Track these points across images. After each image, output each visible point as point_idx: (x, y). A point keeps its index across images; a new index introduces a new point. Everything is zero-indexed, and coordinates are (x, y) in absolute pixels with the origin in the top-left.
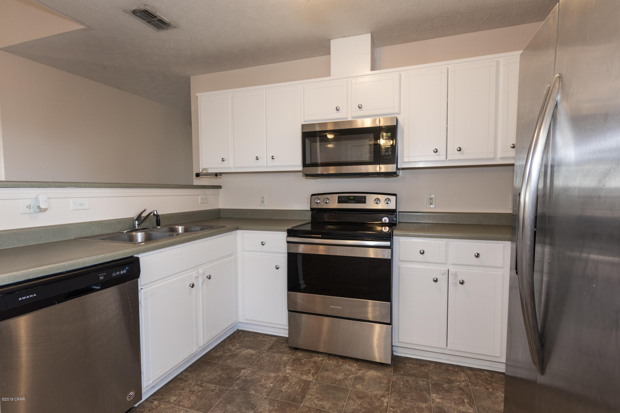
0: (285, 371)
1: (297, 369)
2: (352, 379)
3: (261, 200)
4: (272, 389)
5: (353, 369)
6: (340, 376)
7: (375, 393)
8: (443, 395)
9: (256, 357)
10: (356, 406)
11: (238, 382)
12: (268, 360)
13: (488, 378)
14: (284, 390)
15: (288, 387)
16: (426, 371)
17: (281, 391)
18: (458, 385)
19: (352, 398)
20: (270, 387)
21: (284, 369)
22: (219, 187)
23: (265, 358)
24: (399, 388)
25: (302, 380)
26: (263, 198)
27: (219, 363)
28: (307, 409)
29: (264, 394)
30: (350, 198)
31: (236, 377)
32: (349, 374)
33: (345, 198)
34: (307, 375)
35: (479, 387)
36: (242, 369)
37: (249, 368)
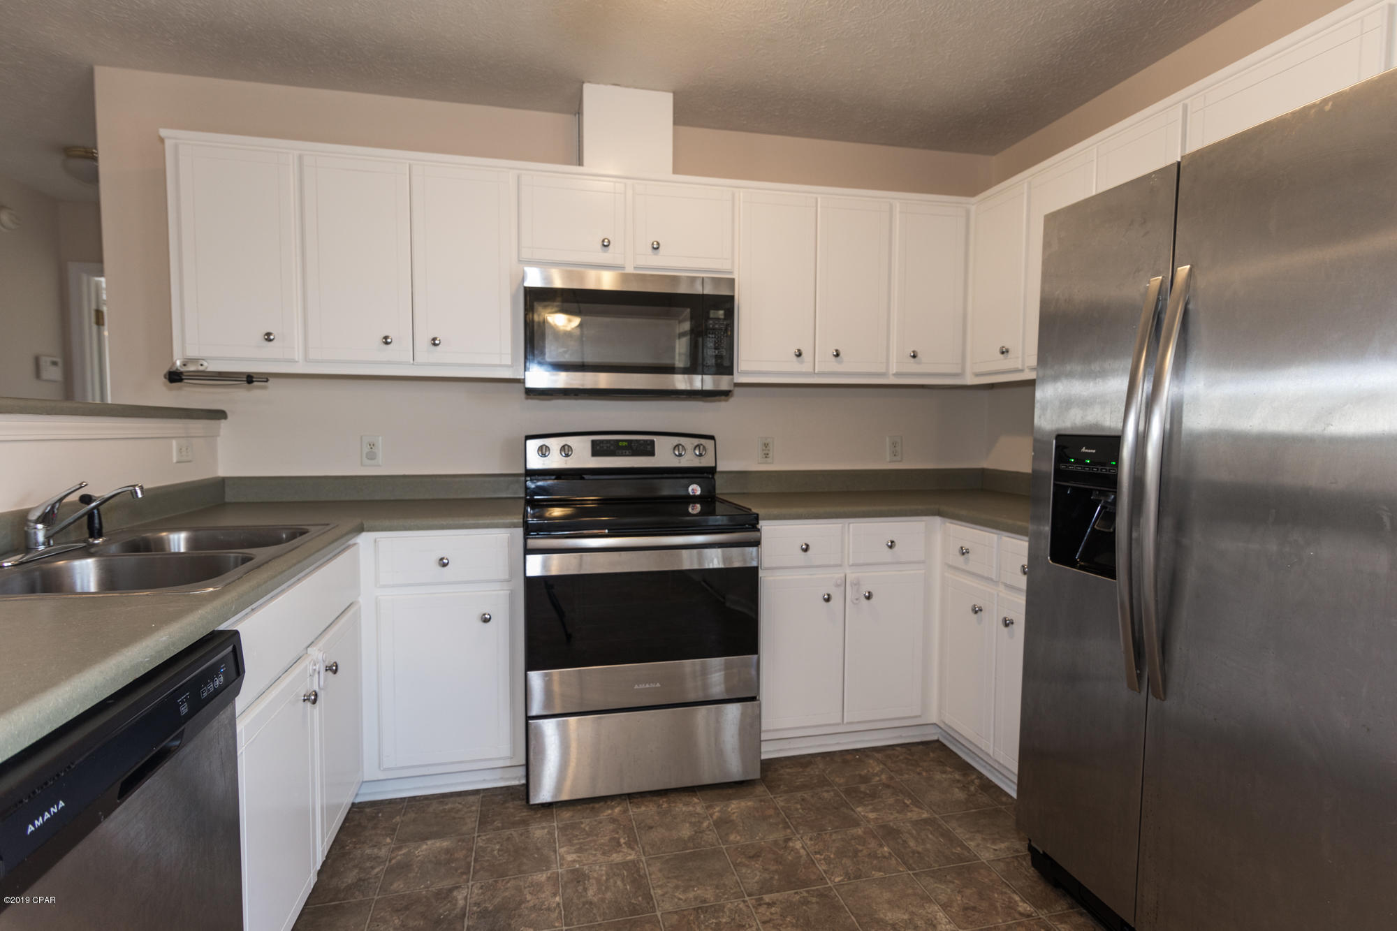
0: (562, 858)
1: (584, 846)
2: (711, 828)
3: (366, 449)
4: (567, 905)
5: (699, 809)
6: (686, 831)
7: (771, 838)
8: (872, 804)
9: (464, 852)
10: (758, 874)
11: (470, 923)
12: (499, 850)
13: (908, 756)
14: (595, 899)
15: (599, 889)
16: (817, 773)
17: (591, 903)
18: (878, 781)
19: (740, 863)
20: (558, 904)
21: (558, 858)
22: (220, 415)
23: (489, 849)
24: (799, 816)
25: (617, 864)
26: (372, 445)
27: (373, 899)
28: (676, 917)
29: (557, 924)
30: (620, 444)
31: (452, 915)
32: (699, 822)
33: (609, 445)
34: (618, 850)
35: (907, 774)
36: (451, 891)
37: (468, 881)
